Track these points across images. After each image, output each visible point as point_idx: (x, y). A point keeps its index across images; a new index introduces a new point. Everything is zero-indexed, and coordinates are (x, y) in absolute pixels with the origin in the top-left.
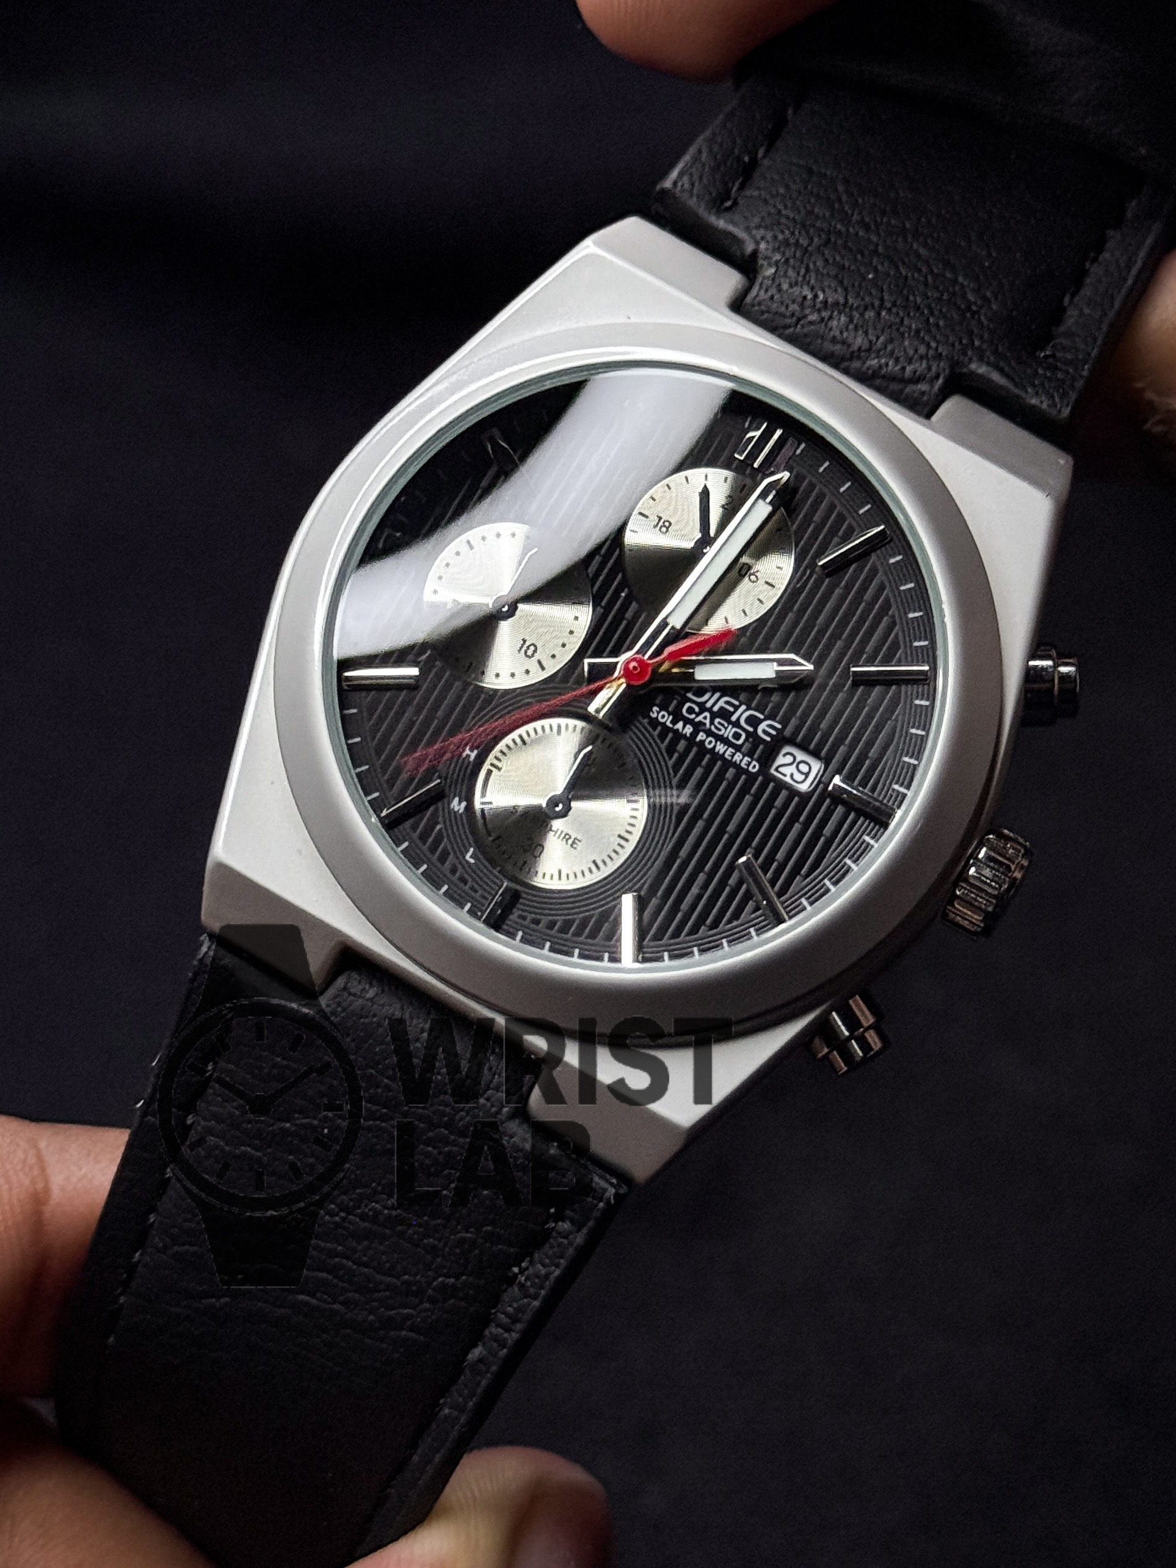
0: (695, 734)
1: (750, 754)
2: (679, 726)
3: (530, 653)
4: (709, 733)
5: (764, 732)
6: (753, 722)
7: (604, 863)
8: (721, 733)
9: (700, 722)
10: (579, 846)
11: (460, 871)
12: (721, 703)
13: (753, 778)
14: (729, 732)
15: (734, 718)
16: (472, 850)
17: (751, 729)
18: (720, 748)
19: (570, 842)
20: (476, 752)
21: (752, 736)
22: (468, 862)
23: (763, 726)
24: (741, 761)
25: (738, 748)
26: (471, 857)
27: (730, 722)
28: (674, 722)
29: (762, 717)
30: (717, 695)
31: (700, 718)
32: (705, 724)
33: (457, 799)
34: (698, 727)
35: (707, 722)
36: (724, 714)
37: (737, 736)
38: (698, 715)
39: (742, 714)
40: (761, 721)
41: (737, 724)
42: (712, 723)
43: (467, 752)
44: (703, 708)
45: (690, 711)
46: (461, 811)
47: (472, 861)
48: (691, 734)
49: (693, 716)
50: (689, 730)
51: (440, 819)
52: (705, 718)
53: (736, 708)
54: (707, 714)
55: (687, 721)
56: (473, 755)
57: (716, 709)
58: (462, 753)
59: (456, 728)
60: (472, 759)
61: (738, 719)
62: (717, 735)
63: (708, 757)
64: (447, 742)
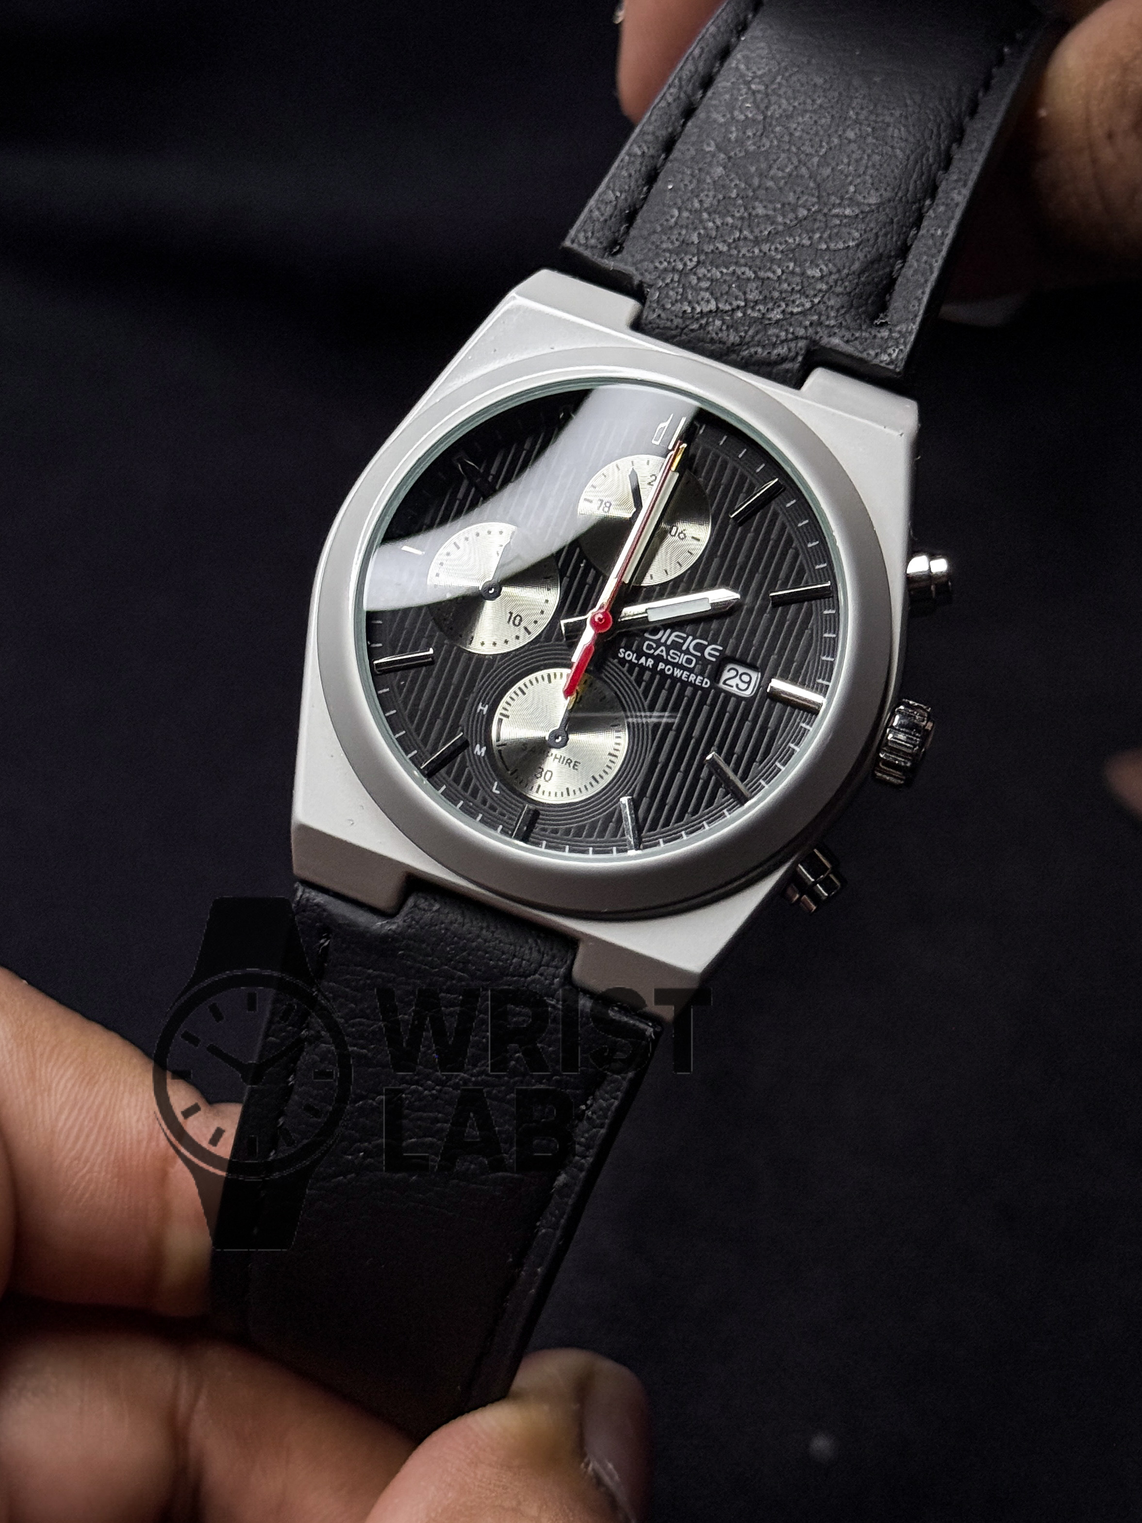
0: (655, 665)
1: (702, 673)
2: (643, 660)
3: (517, 622)
4: (667, 662)
5: (710, 654)
6: (700, 648)
7: (601, 777)
8: (676, 661)
9: (658, 655)
10: (579, 767)
11: (489, 801)
12: (672, 637)
13: (706, 692)
14: (682, 659)
15: (684, 648)
16: (496, 784)
17: (699, 654)
18: (678, 673)
19: (572, 765)
20: (487, 706)
21: (701, 659)
22: (495, 794)
23: (708, 650)
24: (695, 680)
25: (691, 671)
26: (496, 789)
27: (681, 652)
28: (638, 658)
29: (706, 643)
30: (669, 631)
31: (658, 652)
32: (663, 656)
33: (478, 746)
34: (658, 659)
35: (664, 654)
36: (676, 646)
37: (689, 661)
38: (656, 650)
39: (690, 643)
40: (706, 646)
41: (687, 652)
42: (668, 654)
43: (480, 707)
44: (658, 643)
45: (650, 647)
46: (483, 755)
47: (498, 792)
48: (653, 665)
49: (652, 651)
50: (650, 662)
51: (468, 764)
52: (662, 651)
53: (685, 639)
54: (663, 648)
55: (648, 656)
56: (485, 709)
57: (669, 643)
58: (476, 709)
59: (469, 690)
60: (485, 713)
61: (688, 648)
62: (674, 663)
63: (669, 681)
64: (463, 702)
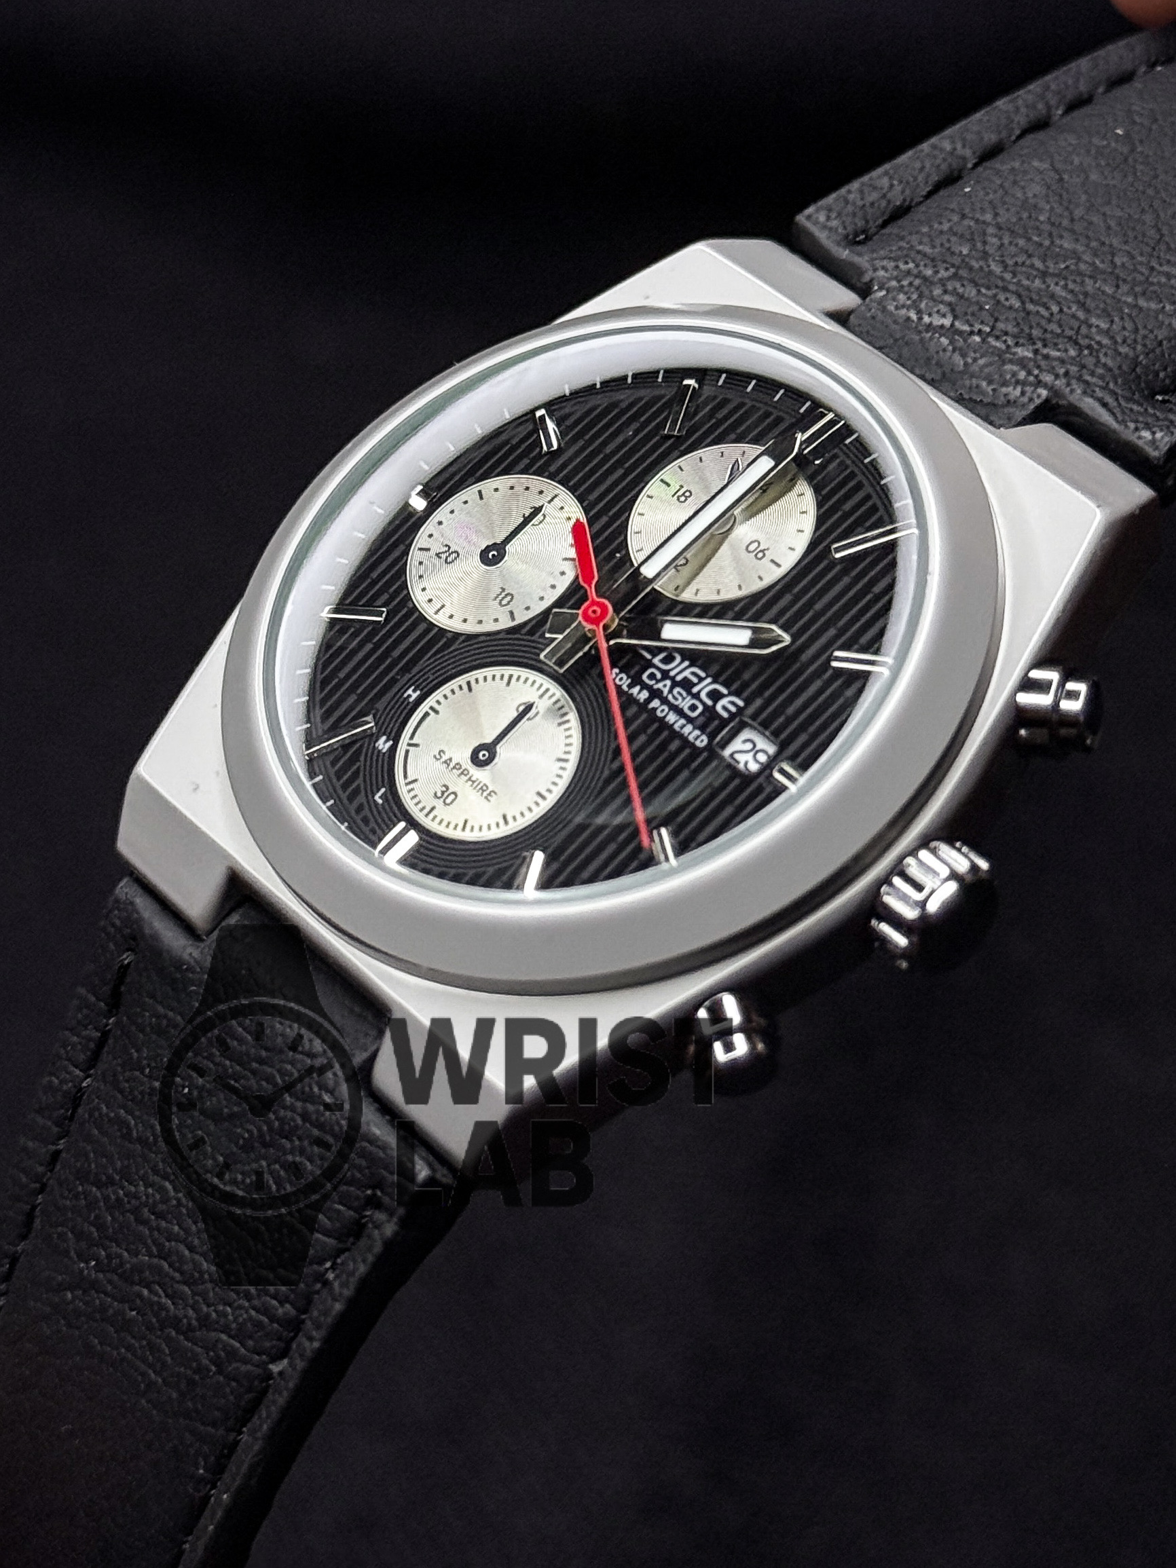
0: (648, 701)
1: (702, 728)
2: (635, 690)
3: (504, 602)
4: (664, 701)
5: (724, 708)
6: (715, 696)
7: (514, 818)
8: (676, 703)
9: (659, 689)
10: (493, 799)
11: (366, 812)
12: (687, 673)
13: (696, 752)
14: (685, 703)
15: (695, 690)
16: (383, 790)
17: (710, 703)
18: (672, 718)
19: (485, 794)
20: (418, 692)
21: (710, 712)
22: (375, 801)
23: (724, 702)
24: (689, 734)
25: (690, 720)
26: (380, 797)
27: (689, 692)
28: (630, 686)
29: (725, 691)
30: (686, 663)
31: (660, 685)
32: (662, 692)
33: (384, 738)
34: (655, 694)
35: (666, 691)
36: (687, 685)
37: (693, 708)
38: (658, 681)
39: (705, 687)
40: (723, 696)
41: (696, 696)
42: (671, 691)
43: (410, 692)
44: (665, 675)
45: (652, 676)
46: (384, 751)
47: (380, 801)
48: (645, 700)
49: (653, 682)
50: (644, 695)
51: (362, 758)
52: (665, 686)
53: (701, 679)
54: (668, 683)
55: (644, 686)
56: (415, 696)
57: (679, 678)
58: (405, 691)
59: (406, 669)
60: (411, 700)
61: (699, 692)
62: (673, 705)
63: (656, 725)
64: (394, 681)
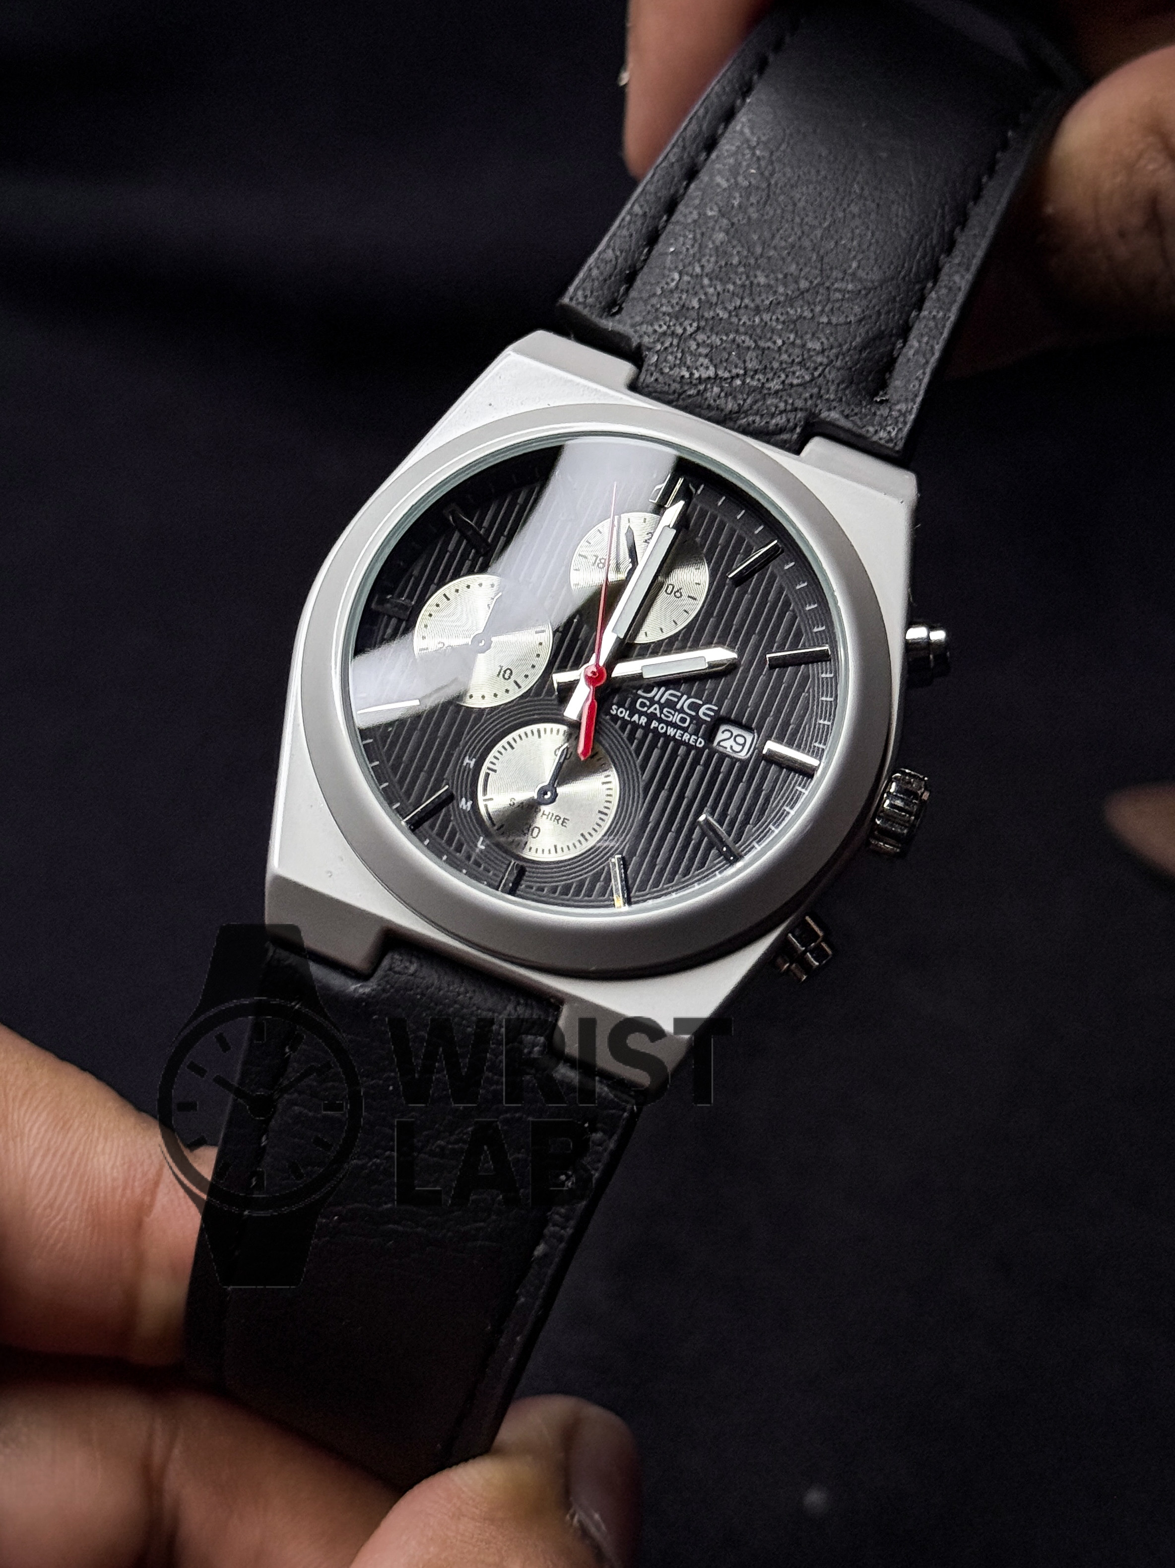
0: (649, 723)
1: (696, 733)
2: (635, 718)
3: (506, 676)
4: (660, 721)
5: (705, 714)
6: (695, 707)
7: (590, 834)
8: (670, 719)
9: (652, 712)
10: (568, 824)
11: (474, 857)
12: (666, 696)
13: (700, 751)
14: (676, 718)
15: (678, 707)
16: (482, 839)
17: (693, 713)
18: (671, 731)
19: (560, 821)
20: (474, 760)
21: (695, 719)
22: (480, 849)
23: (703, 710)
24: (689, 740)
25: (685, 730)
26: (482, 845)
27: (676, 710)
28: (631, 716)
29: (701, 702)
30: (663, 689)
32: (656, 714)
33: (463, 800)
34: (651, 717)
35: (658, 712)
36: (671, 704)
37: (683, 720)
38: (649, 708)
39: (685, 702)
40: (700, 706)
41: (682, 711)
42: (661, 712)
43: (467, 760)
44: (652, 701)
45: (643, 705)
46: (469, 809)
47: (483, 848)
48: (646, 723)
49: (646, 709)
50: (643, 720)
51: (453, 818)
52: (655, 709)
53: (680, 698)
54: (656, 706)
55: (641, 714)
56: (472, 763)
57: (663, 701)
58: (462, 763)
59: (455, 744)
60: (472, 766)
61: (682, 706)
62: (667, 721)
63: (662, 740)
64: (449, 755)
